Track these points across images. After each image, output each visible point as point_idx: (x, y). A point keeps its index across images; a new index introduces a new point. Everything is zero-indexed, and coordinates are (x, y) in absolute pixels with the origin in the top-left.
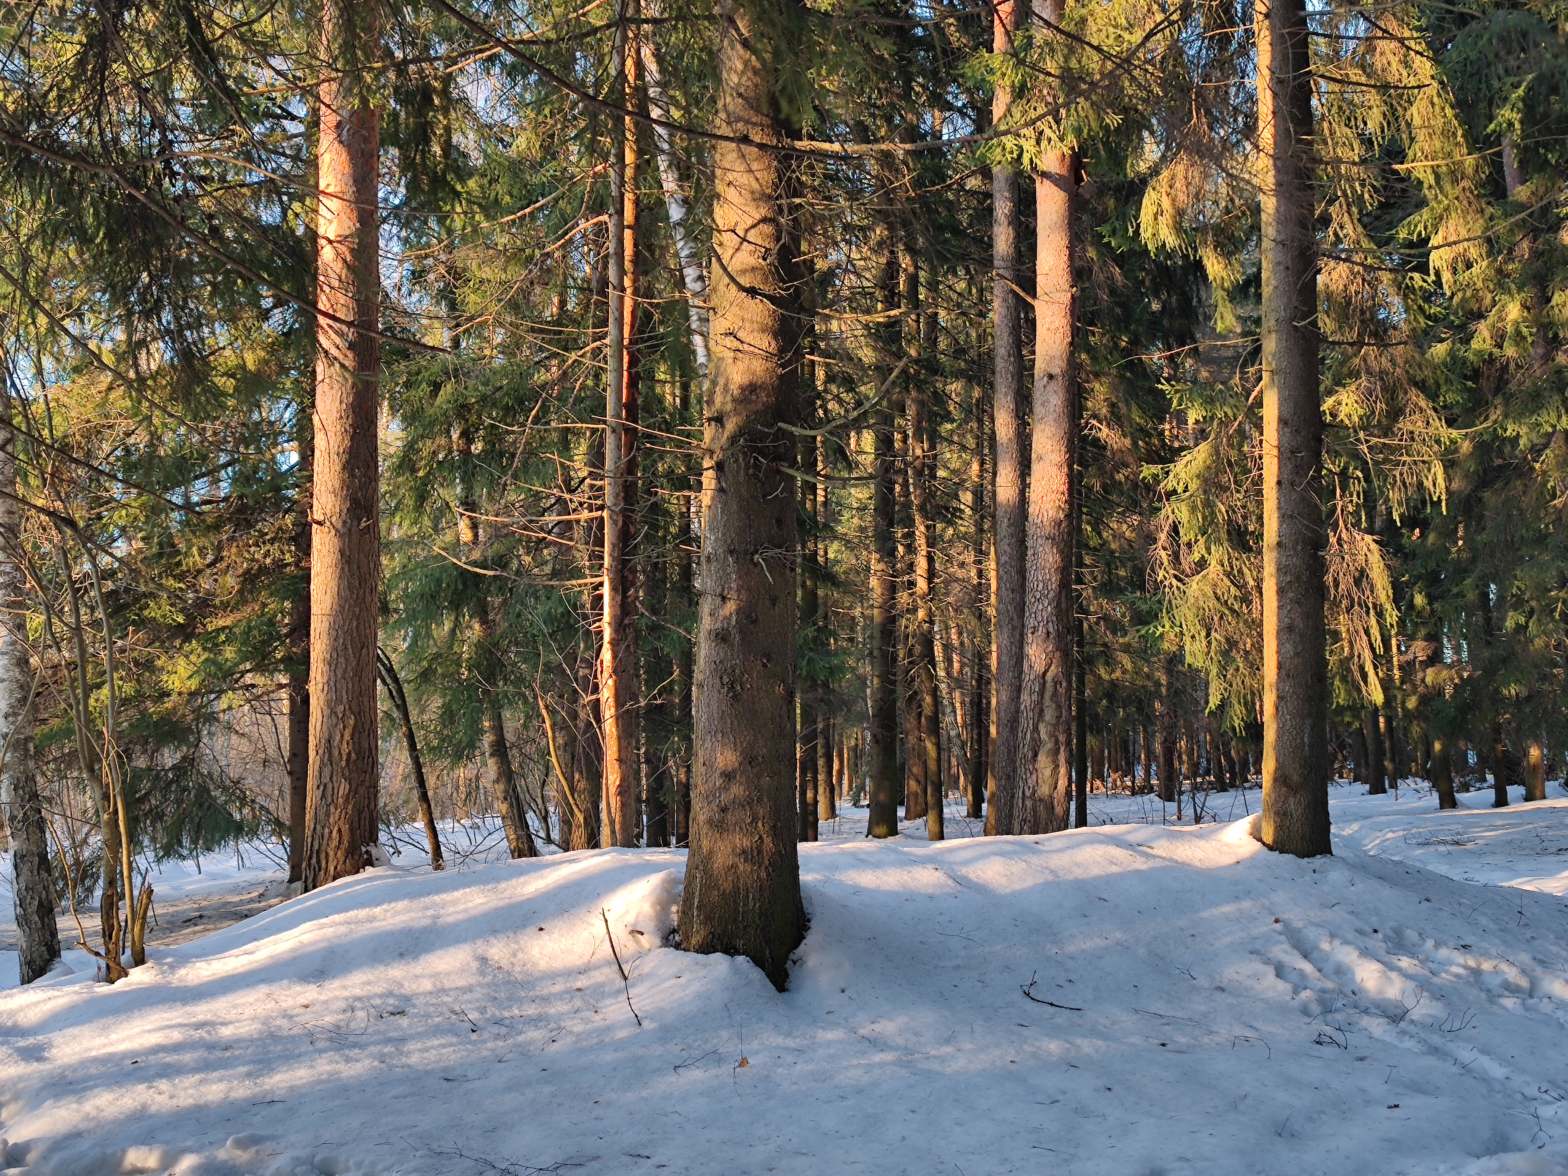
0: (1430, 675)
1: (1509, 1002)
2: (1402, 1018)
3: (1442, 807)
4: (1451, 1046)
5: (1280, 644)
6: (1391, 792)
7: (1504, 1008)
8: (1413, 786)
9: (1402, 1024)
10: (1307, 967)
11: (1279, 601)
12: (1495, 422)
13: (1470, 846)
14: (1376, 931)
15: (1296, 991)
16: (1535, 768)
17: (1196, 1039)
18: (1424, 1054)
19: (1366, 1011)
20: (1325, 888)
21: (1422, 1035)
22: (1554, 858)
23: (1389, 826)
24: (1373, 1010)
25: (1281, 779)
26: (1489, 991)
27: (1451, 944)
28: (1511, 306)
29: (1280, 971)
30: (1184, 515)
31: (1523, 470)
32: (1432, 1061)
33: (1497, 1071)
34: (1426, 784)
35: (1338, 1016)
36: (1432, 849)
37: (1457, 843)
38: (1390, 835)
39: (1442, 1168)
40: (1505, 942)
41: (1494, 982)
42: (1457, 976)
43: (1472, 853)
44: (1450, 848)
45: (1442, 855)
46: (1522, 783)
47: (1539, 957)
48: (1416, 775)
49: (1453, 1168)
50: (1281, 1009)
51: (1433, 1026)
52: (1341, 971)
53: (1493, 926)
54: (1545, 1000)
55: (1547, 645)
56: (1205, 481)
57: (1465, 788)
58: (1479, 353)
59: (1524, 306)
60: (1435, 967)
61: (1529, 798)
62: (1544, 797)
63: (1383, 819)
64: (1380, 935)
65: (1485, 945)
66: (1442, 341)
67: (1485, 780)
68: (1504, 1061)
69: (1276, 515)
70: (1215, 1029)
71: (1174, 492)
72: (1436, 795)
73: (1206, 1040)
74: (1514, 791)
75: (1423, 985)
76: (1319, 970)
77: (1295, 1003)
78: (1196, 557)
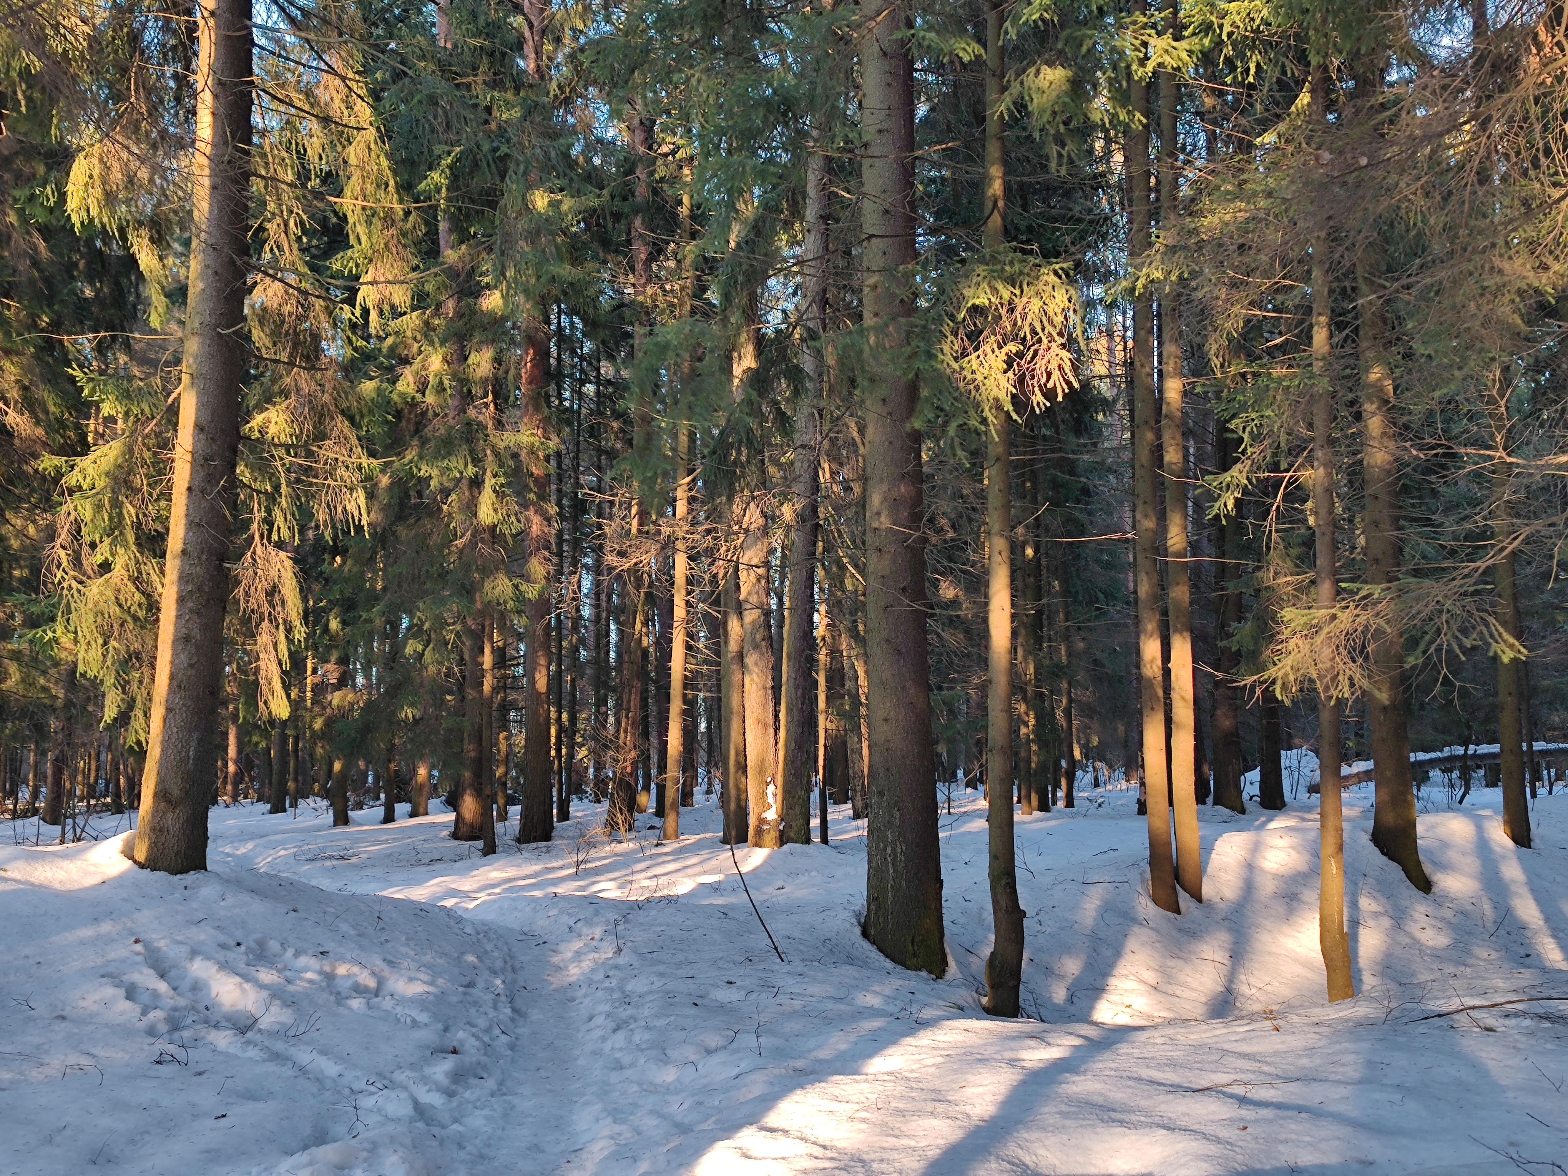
0: (336, 698)
1: (356, 1003)
2: (249, 1028)
3: (335, 824)
4: (293, 1051)
5: (175, 655)
6: (291, 811)
7: (350, 1008)
8: (312, 804)
9: (249, 1035)
10: (162, 987)
11: (178, 610)
12: (411, 461)
13: (354, 860)
14: (239, 944)
15: (144, 1013)
16: (421, 786)
17: (21, 1073)
18: (264, 1061)
19: (216, 1026)
20: (195, 905)
21: (266, 1043)
22: (424, 869)
23: (282, 844)
24: (224, 1024)
25: (162, 794)
26: (338, 993)
27: (311, 952)
28: (434, 357)
29: (131, 993)
30: (87, 512)
31: (433, 511)
32: (272, 1067)
33: (331, 1068)
34: (325, 803)
35: (186, 1034)
36: (318, 864)
37: (342, 858)
38: (282, 853)
39: (255, 1170)
40: (361, 947)
41: (344, 985)
42: (311, 981)
43: (355, 866)
44: (335, 862)
45: (327, 869)
46: (409, 801)
47: (390, 957)
48: (315, 795)
49: (266, 1170)
50: (125, 1032)
51: (280, 1033)
52: (197, 987)
53: (352, 932)
54: (388, 998)
55: (439, 673)
56: (115, 479)
57: (359, 806)
58: (402, 395)
59: (445, 359)
60: (290, 976)
61: (413, 814)
62: (426, 814)
63: (278, 837)
64: (243, 948)
65: (341, 950)
66: (371, 379)
67: (378, 799)
68: (340, 1059)
69: (183, 522)
70: (46, 1061)
71: (80, 488)
72: (331, 812)
73: (34, 1073)
74: (401, 808)
75: (276, 994)
76: (175, 989)
77: (142, 1025)
78: (99, 559)
